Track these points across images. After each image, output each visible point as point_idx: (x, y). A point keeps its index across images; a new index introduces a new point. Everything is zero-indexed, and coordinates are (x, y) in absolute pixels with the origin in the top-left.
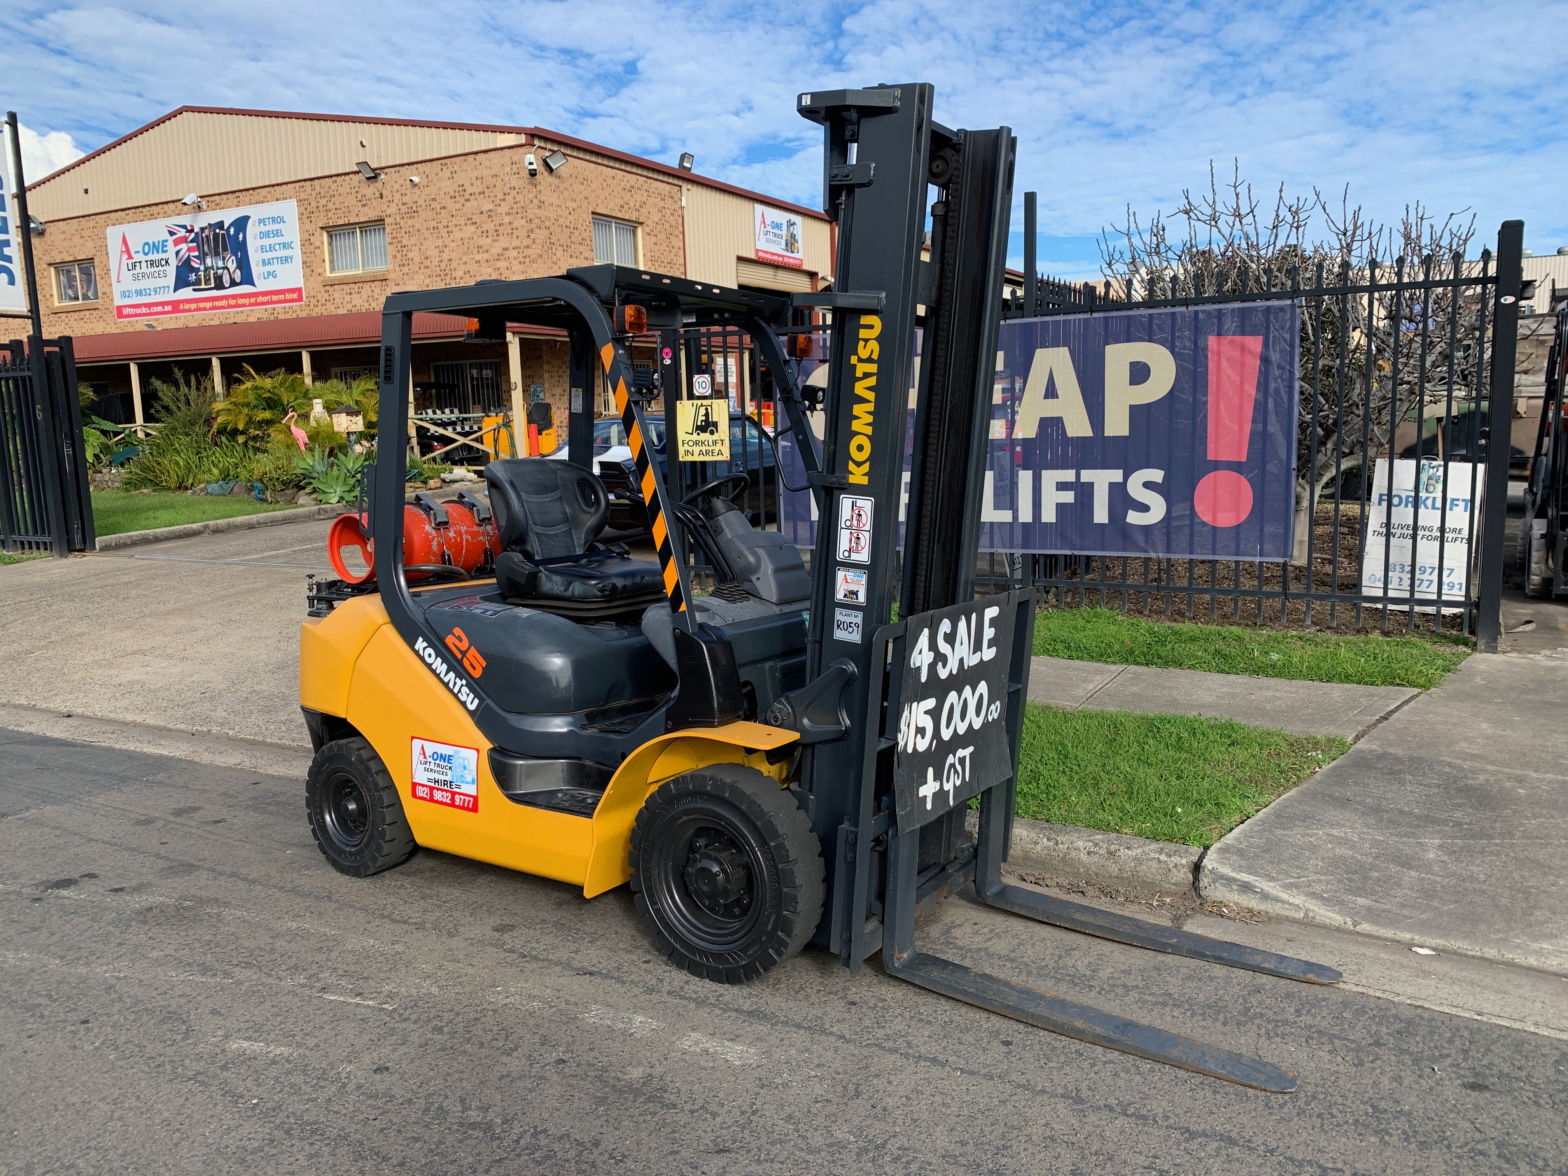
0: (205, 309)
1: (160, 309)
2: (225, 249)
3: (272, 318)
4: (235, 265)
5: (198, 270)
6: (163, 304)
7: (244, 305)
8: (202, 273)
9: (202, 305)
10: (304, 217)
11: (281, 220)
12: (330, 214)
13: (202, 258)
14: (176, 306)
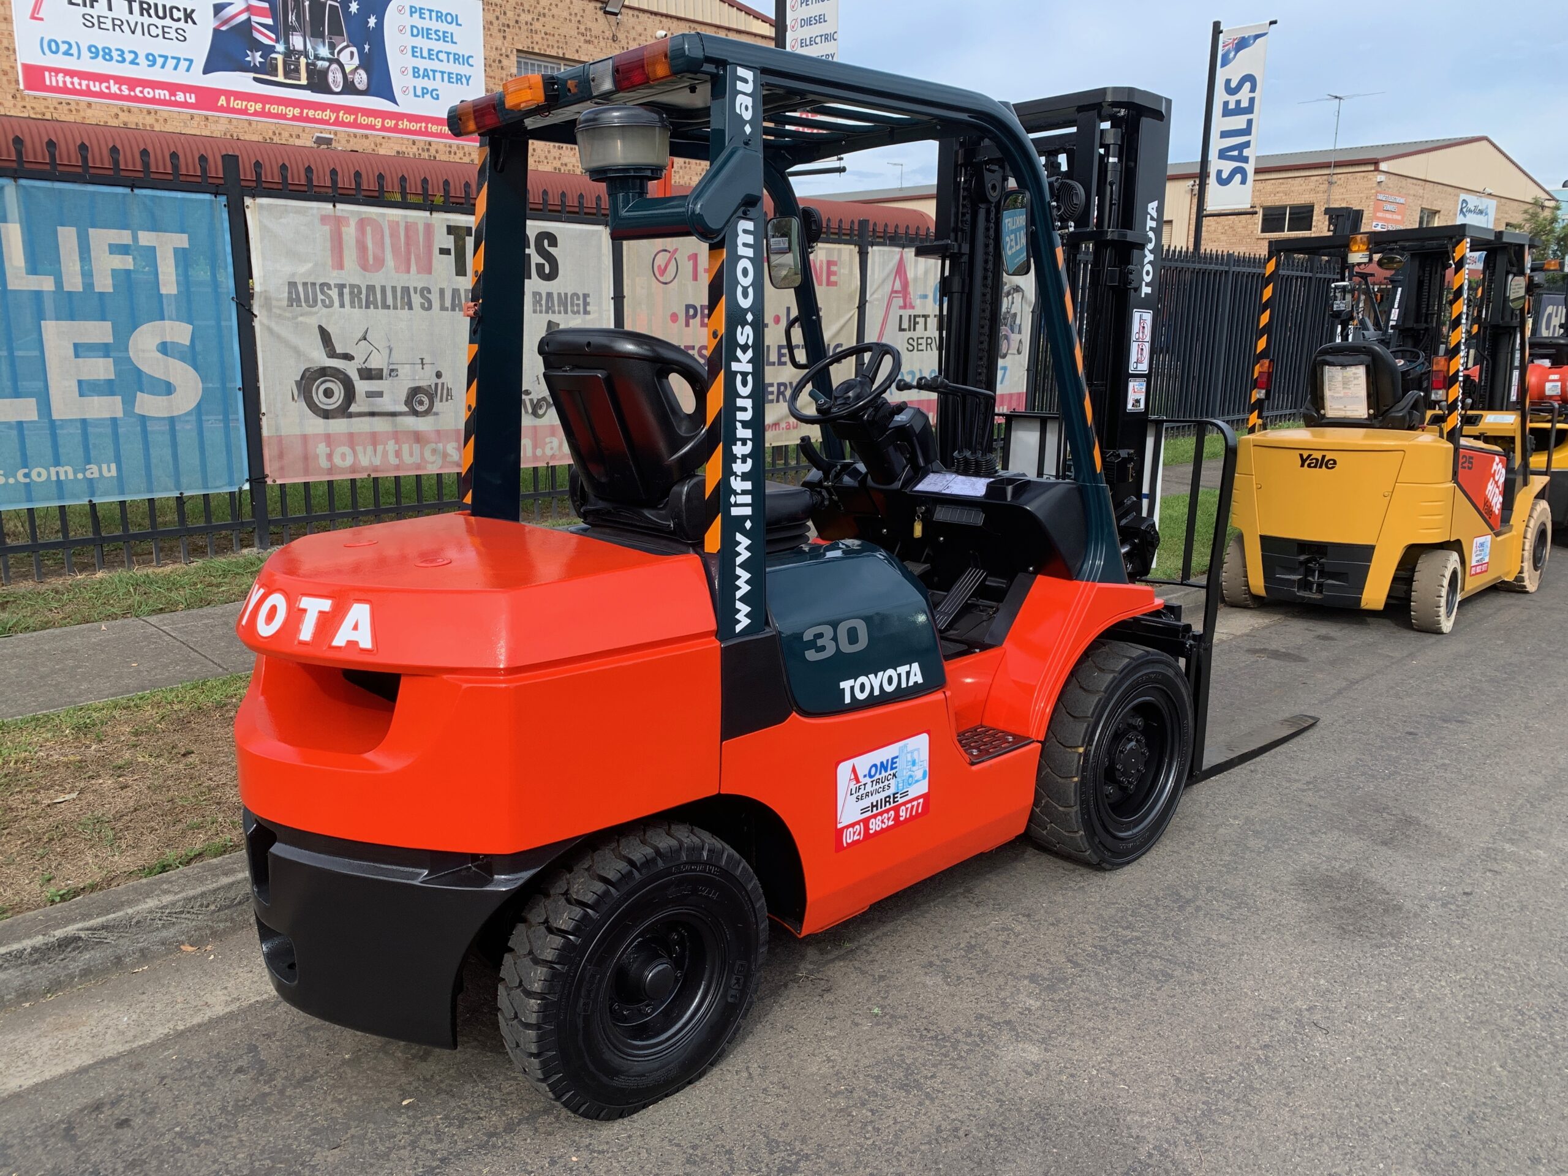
0: (283, 116)
1: (163, 94)
2: (336, 30)
3: (425, 155)
4: (356, 61)
5: (272, 49)
6: (173, 88)
7: (372, 127)
8: (280, 58)
9: (275, 109)
10: (494, 30)
11: (455, 20)
12: (537, 38)
13: (283, 31)
14: (207, 98)
